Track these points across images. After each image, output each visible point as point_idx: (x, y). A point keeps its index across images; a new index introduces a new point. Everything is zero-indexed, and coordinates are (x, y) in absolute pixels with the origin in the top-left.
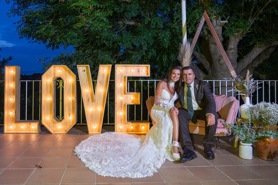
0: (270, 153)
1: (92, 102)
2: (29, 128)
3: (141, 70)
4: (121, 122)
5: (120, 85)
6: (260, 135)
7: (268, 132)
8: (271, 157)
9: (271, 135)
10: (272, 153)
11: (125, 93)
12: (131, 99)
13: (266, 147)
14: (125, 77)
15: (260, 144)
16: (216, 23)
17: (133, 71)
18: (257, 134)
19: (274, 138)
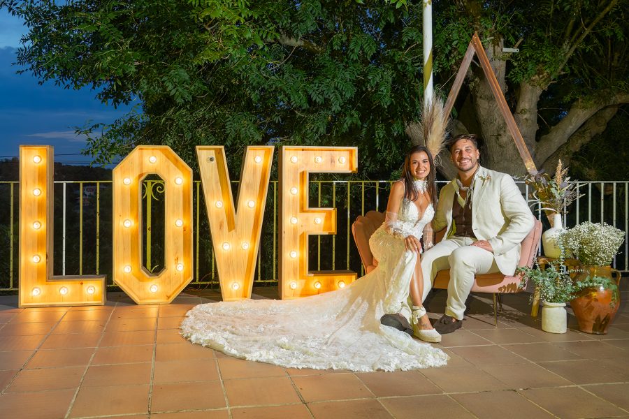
0: (598, 318)
1: (230, 230)
2: (80, 294)
3: (336, 159)
4: (295, 274)
5: (294, 191)
6: (580, 284)
7: (595, 278)
8: (601, 326)
9: (600, 283)
10: (602, 318)
11: (302, 210)
12: (316, 224)
13: (591, 309)
14: (303, 174)
15: (580, 303)
16: (494, 52)
17: (320, 160)
18: (574, 284)
19: (606, 289)
